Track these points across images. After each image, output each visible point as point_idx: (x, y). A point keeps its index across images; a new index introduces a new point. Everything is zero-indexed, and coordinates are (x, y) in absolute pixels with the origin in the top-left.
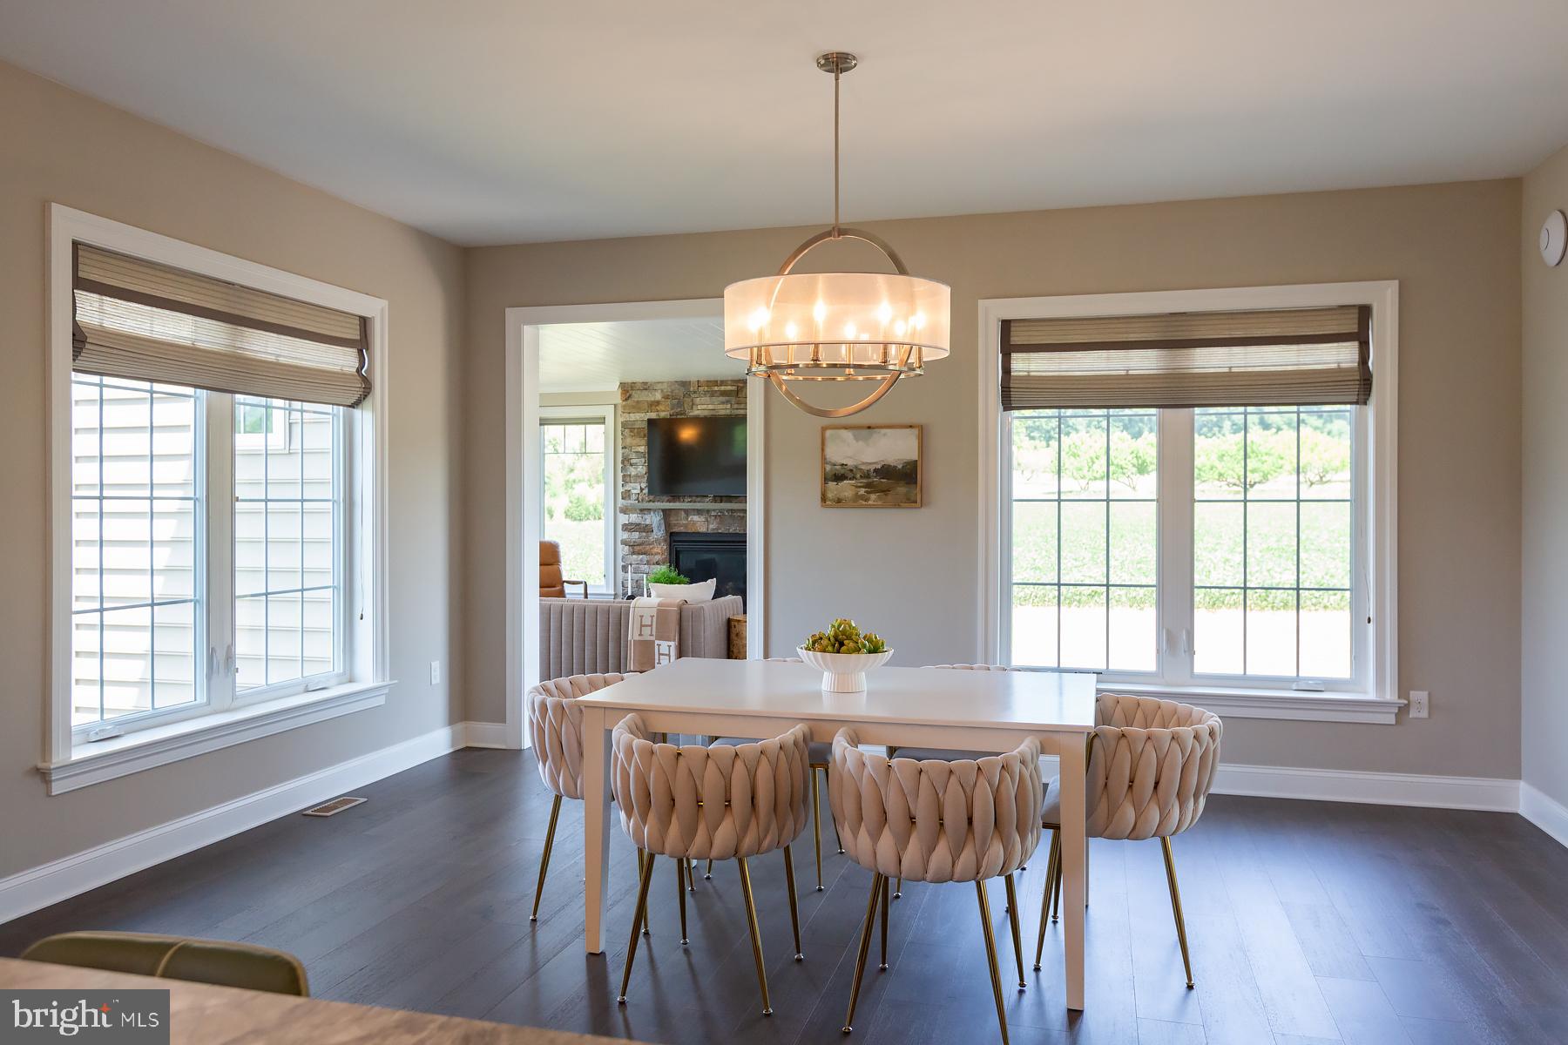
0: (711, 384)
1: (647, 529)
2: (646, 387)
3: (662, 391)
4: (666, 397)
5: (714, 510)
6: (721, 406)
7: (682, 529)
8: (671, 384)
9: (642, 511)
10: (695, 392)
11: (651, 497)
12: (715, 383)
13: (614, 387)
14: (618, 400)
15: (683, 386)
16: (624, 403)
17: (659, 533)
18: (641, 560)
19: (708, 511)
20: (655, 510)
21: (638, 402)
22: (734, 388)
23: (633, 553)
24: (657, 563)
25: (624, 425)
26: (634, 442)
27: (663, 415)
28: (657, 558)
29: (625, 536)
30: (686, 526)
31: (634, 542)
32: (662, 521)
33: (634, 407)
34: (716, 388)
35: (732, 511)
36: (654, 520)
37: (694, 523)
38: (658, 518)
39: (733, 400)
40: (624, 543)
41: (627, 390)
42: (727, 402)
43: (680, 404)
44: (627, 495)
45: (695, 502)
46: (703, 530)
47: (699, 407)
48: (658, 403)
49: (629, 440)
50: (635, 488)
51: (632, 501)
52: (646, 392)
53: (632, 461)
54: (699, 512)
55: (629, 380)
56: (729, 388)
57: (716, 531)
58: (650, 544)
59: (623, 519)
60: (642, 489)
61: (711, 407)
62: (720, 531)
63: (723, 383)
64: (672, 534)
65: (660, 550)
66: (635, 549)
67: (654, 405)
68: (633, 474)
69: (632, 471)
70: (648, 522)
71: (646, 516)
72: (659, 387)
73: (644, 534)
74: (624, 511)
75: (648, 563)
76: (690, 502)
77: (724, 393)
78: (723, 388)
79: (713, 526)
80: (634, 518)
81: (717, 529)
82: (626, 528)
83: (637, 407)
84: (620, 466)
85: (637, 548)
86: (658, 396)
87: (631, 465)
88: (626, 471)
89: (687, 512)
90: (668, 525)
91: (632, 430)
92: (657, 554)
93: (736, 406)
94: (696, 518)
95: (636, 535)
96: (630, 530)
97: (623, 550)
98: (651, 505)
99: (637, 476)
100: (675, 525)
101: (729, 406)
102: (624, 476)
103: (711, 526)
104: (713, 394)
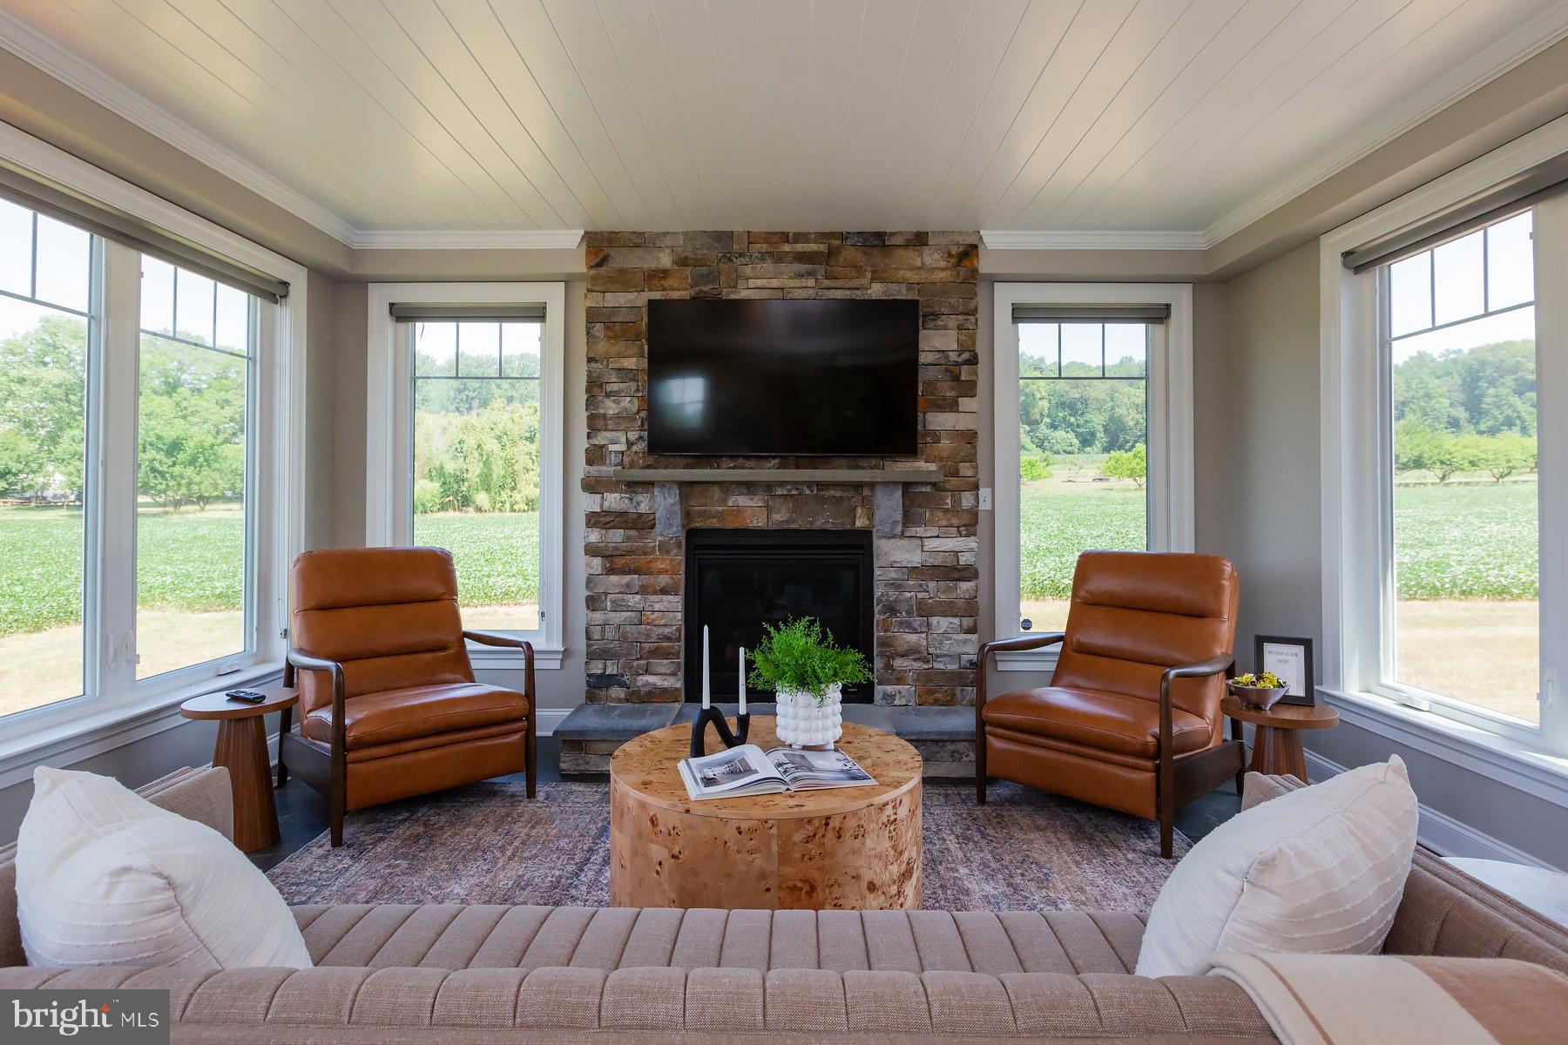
0: (775, 239)
1: (644, 524)
2: (640, 241)
3: (673, 249)
4: (682, 262)
5: (782, 484)
6: (797, 283)
7: (715, 523)
8: (690, 236)
9: (633, 486)
10: (741, 255)
11: (651, 460)
12: (785, 237)
13: (571, 239)
14: (579, 266)
15: (718, 242)
16: (593, 272)
17: (669, 529)
18: (628, 585)
19: (768, 487)
20: (663, 484)
21: (623, 271)
22: (822, 247)
23: (611, 571)
24: (664, 591)
25: (593, 316)
26: (615, 349)
27: (675, 295)
28: (663, 580)
29: (594, 536)
30: (721, 515)
31: (616, 548)
32: (677, 508)
33: (611, 280)
34: (787, 248)
35: (822, 485)
36: (662, 505)
37: (740, 511)
38: (671, 501)
39: (821, 269)
40: (591, 550)
41: (600, 246)
42: (810, 274)
43: (712, 277)
44: (595, 455)
45: (743, 468)
46: (758, 521)
47: (752, 283)
48: (664, 273)
49: (602, 347)
50: (616, 442)
51: (606, 470)
52: (638, 252)
53: (610, 388)
54: (749, 487)
55: (606, 224)
56: (813, 247)
57: (785, 527)
58: (645, 554)
59: (588, 503)
60: (630, 444)
61: (775, 283)
62: (792, 526)
63: (800, 237)
64: (691, 534)
65: (671, 566)
66: (613, 561)
67: (656, 276)
68: (611, 412)
69: (610, 407)
70: (643, 509)
71: (640, 498)
72: (668, 241)
73: (633, 533)
74: (591, 486)
75: (644, 590)
76: (734, 468)
77: (801, 257)
78: (799, 247)
79: (781, 517)
80: (614, 500)
81: (787, 522)
82: (593, 520)
83: (623, 281)
84: (580, 396)
85: (620, 562)
86: (665, 260)
87: (608, 395)
88: (597, 408)
89: (727, 487)
90: (687, 515)
91: (609, 325)
92: (660, 572)
93: (827, 283)
94: (742, 500)
95: (617, 536)
96: (606, 526)
97: (584, 566)
98: (650, 474)
99: (618, 417)
100: (702, 514)
101: (811, 282)
102: (592, 419)
103: (777, 517)
104: (779, 258)
